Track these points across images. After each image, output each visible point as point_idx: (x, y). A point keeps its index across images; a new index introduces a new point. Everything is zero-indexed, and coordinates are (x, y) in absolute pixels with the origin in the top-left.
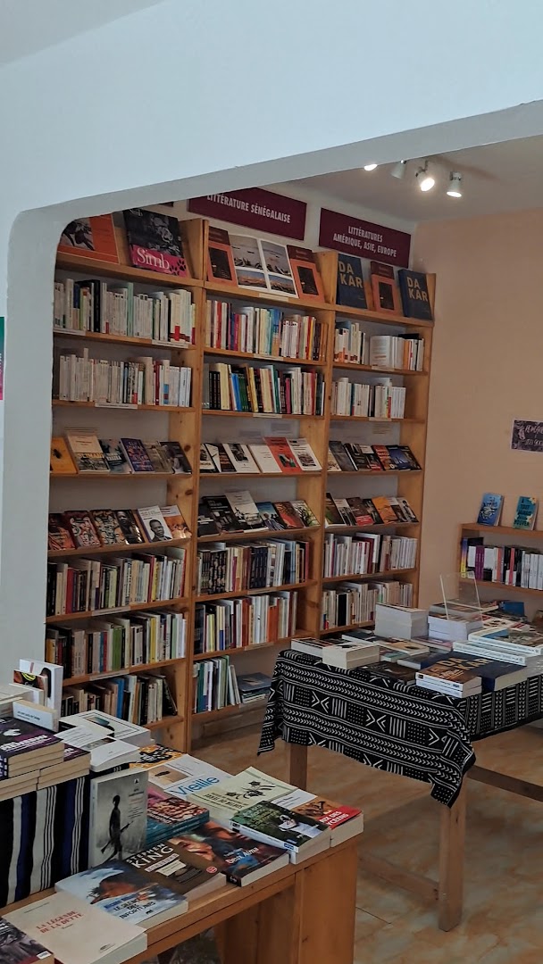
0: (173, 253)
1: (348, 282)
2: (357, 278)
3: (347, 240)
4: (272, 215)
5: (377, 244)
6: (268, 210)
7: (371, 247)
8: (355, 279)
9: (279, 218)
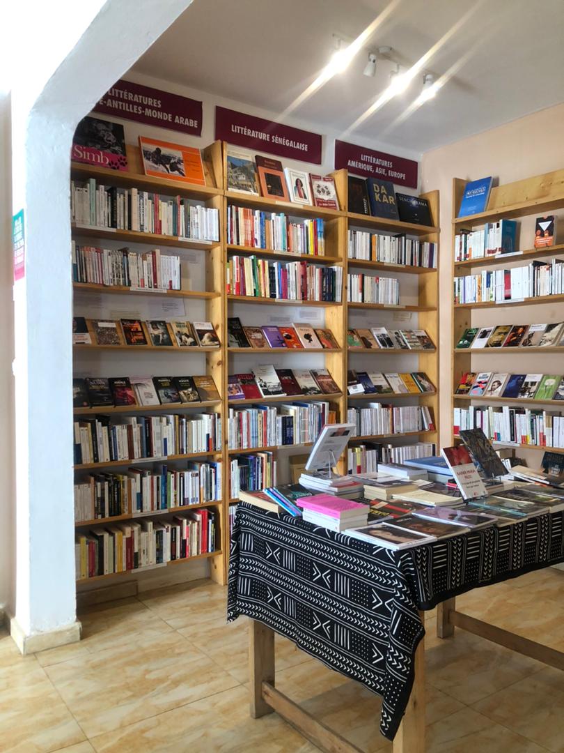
0: (115, 152)
1: (382, 199)
2: (390, 197)
3: (360, 166)
4: (292, 144)
5: (387, 169)
6: (288, 141)
7: (382, 172)
8: (388, 198)
9: (298, 147)
